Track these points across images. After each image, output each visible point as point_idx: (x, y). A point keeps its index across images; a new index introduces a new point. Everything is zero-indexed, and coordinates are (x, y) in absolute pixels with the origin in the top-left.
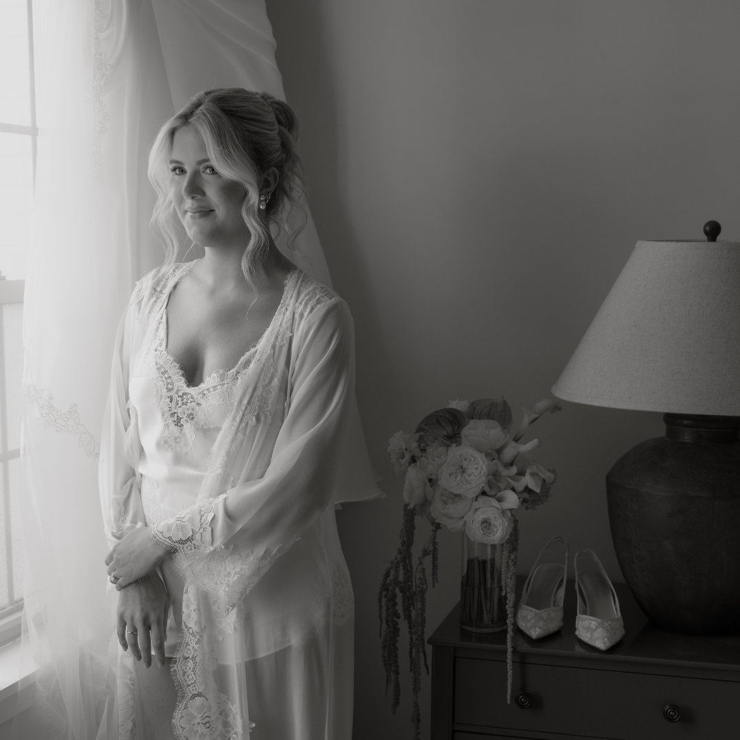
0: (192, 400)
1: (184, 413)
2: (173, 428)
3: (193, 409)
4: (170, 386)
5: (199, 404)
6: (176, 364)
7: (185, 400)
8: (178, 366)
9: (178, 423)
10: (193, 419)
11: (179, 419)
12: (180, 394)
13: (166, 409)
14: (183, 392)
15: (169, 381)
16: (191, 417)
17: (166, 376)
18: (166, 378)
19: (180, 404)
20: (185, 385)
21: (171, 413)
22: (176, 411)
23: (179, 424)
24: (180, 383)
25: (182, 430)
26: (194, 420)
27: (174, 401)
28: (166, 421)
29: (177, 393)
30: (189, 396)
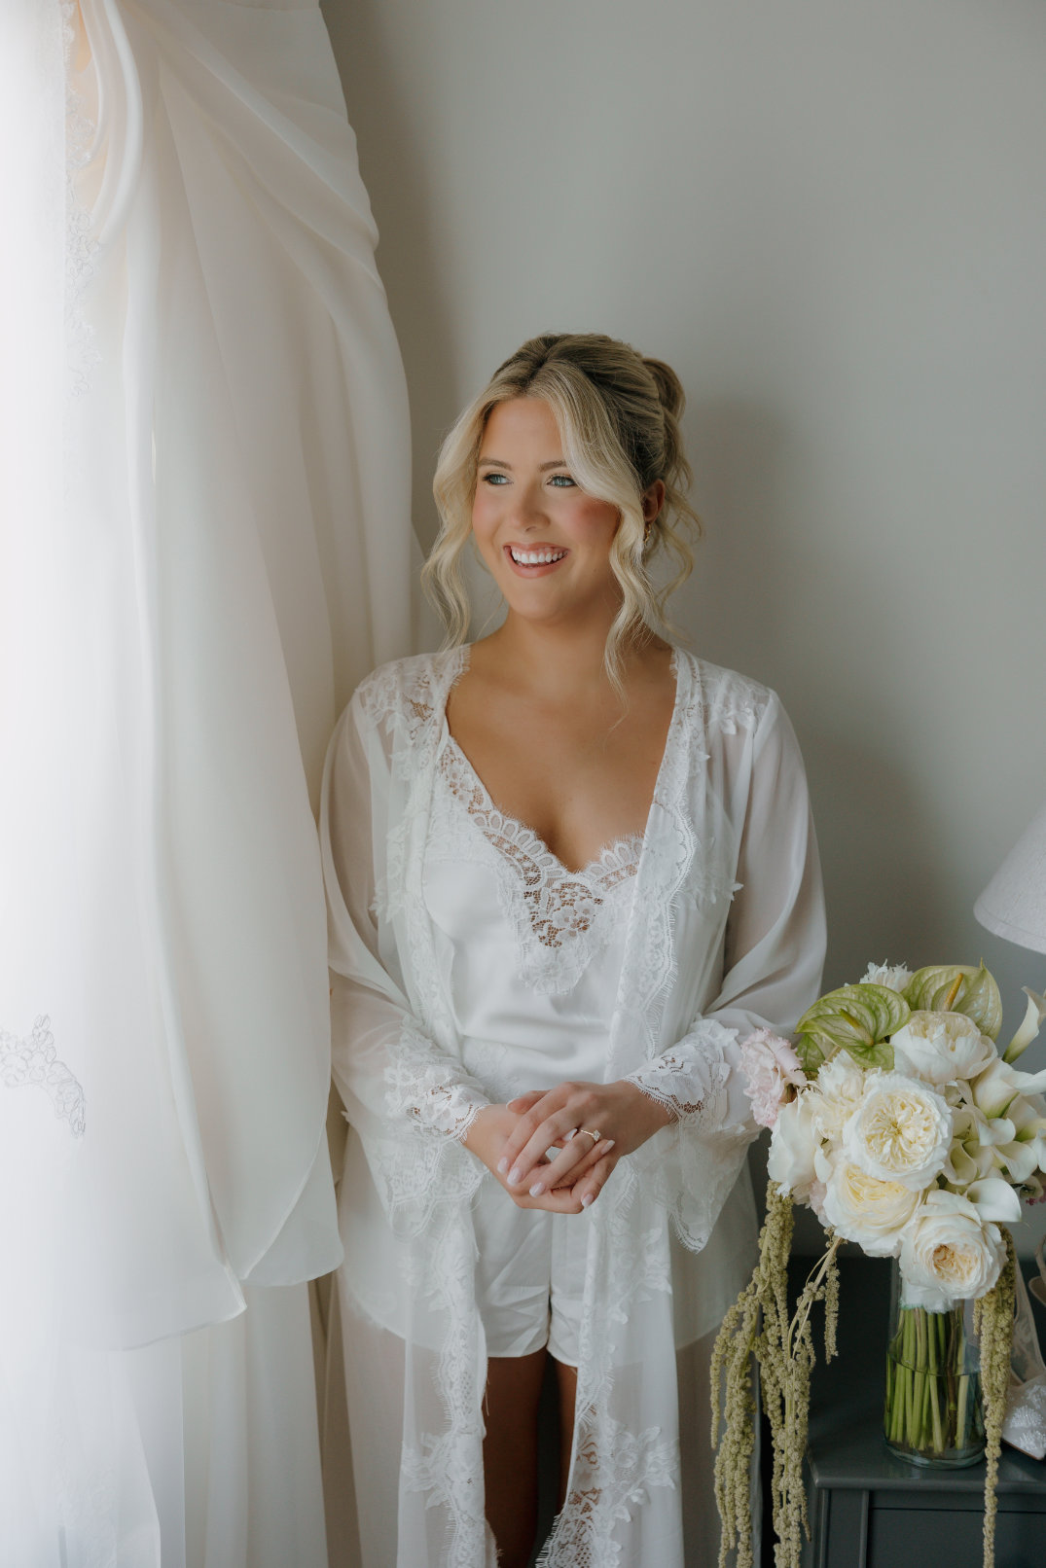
0: (583, 895)
1: (567, 920)
2: (540, 948)
3: (586, 911)
4: (532, 874)
5: (598, 901)
6: (528, 832)
7: (568, 897)
8: (532, 834)
9: (551, 939)
10: (585, 928)
11: (553, 931)
12: (557, 885)
13: (526, 915)
14: (564, 881)
15: (527, 864)
16: (582, 925)
17: (518, 855)
18: (519, 860)
19: (557, 903)
20: (564, 871)
21: (534, 922)
22: (547, 918)
23: (553, 942)
24: (551, 867)
25: (557, 952)
26: (588, 931)
27: (544, 900)
28: (524, 938)
29: (549, 883)
30: (577, 889)
